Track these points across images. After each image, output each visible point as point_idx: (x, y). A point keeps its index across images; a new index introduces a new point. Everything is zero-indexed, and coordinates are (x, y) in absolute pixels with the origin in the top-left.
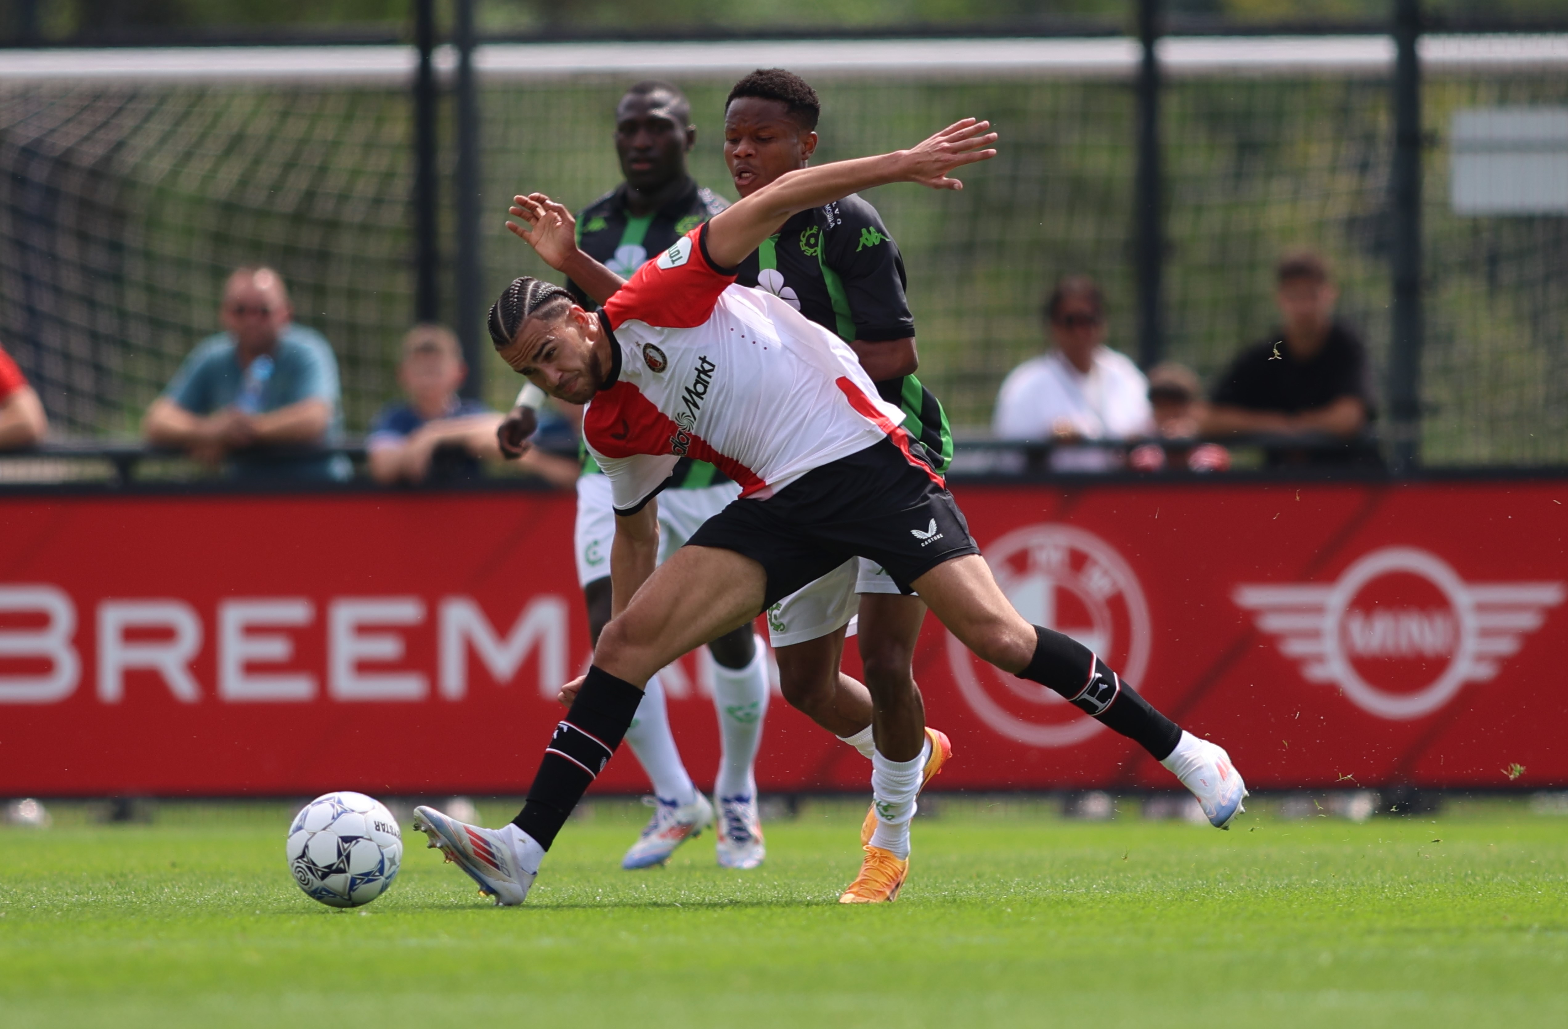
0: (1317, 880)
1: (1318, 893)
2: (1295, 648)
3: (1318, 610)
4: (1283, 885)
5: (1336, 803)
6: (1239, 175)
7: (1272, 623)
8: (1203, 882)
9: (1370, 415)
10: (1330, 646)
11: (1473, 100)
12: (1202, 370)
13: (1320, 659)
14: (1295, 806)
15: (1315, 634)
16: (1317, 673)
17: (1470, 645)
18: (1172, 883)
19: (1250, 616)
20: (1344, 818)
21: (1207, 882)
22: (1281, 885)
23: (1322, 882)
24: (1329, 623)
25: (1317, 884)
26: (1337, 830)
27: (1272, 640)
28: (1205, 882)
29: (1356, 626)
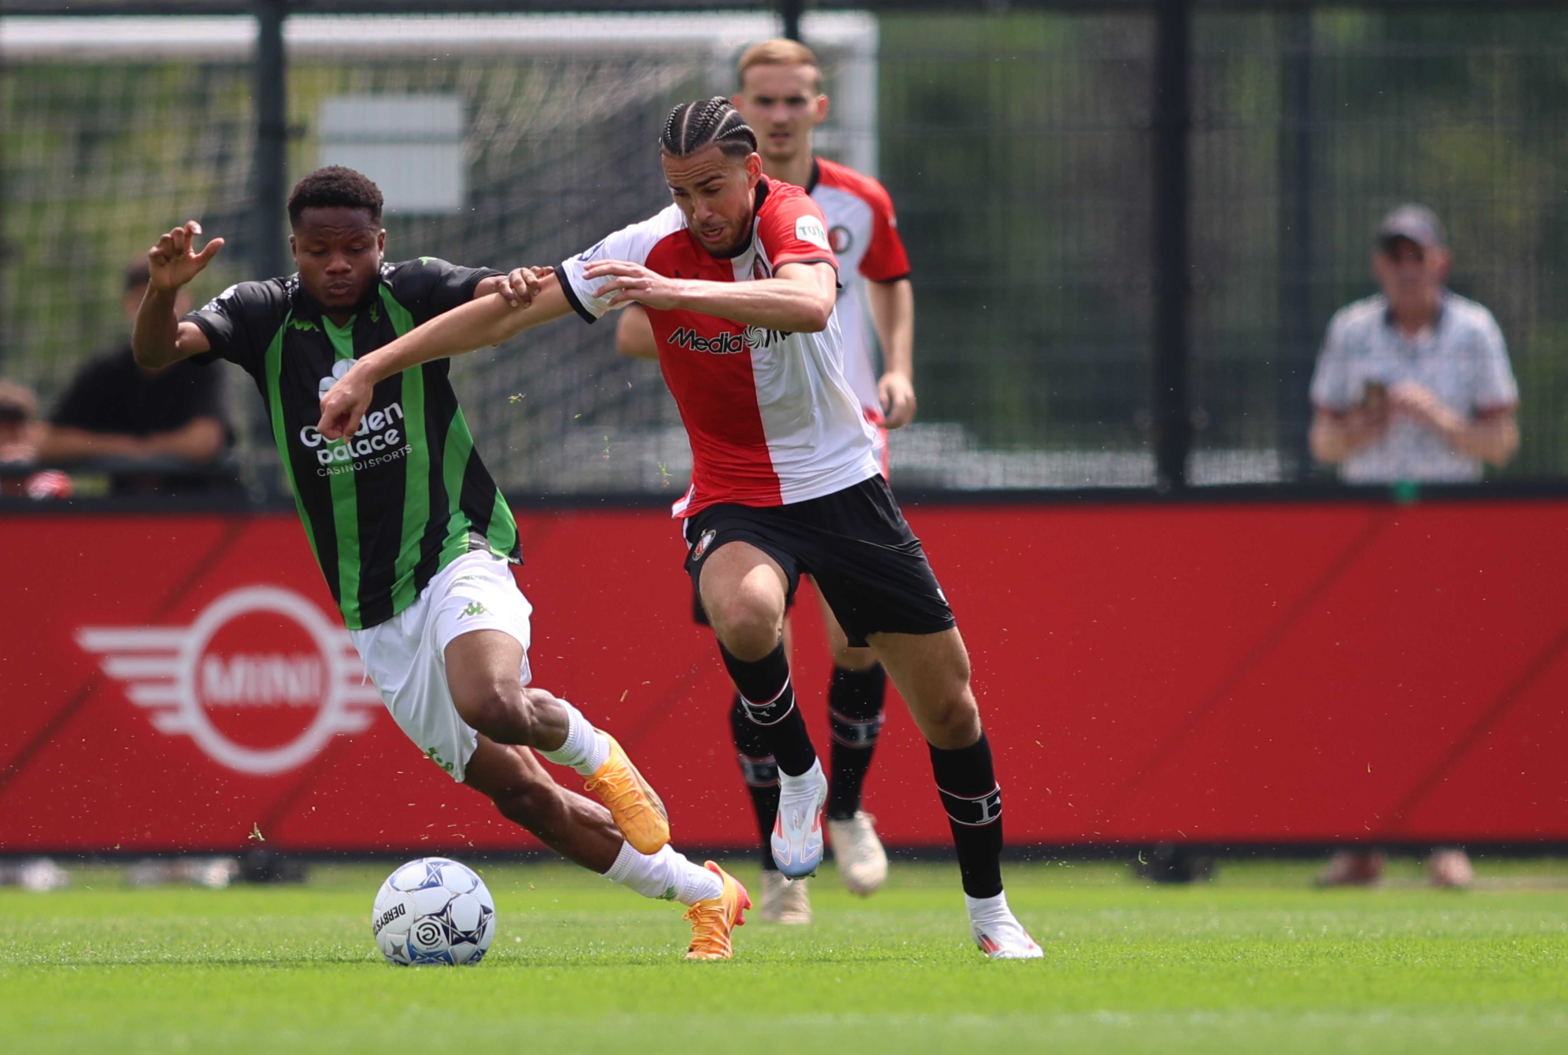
0: (170, 955)
1: (171, 970)
2: (143, 696)
3: (170, 653)
4: (132, 960)
5: (192, 869)
6: (82, 170)
7: (118, 668)
8: (43, 957)
9: (229, 438)
10: (184, 694)
11: (344, 89)
12: (41, 387)
13: (172, 708)
14: (145, 871)
15: (168, 681)
16: (167, 724)
17: (340, 693)
18: (9, 958)
19: (95, 659)
20: (199, 885)
21: (47, 958)
22: (130, 960)
23: (176, 957)
24: (183, 668)
25: (171, 959)
26: (190, 897)
27: (119, 687)
28: (45, 957)
29: (213, 670)
